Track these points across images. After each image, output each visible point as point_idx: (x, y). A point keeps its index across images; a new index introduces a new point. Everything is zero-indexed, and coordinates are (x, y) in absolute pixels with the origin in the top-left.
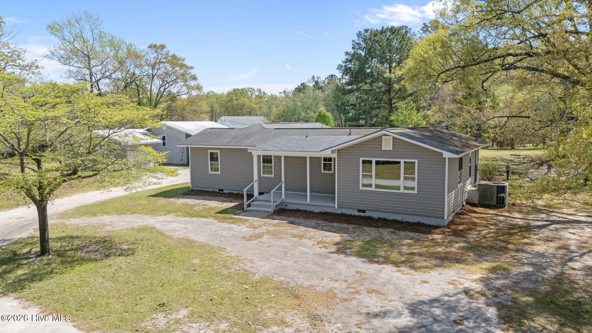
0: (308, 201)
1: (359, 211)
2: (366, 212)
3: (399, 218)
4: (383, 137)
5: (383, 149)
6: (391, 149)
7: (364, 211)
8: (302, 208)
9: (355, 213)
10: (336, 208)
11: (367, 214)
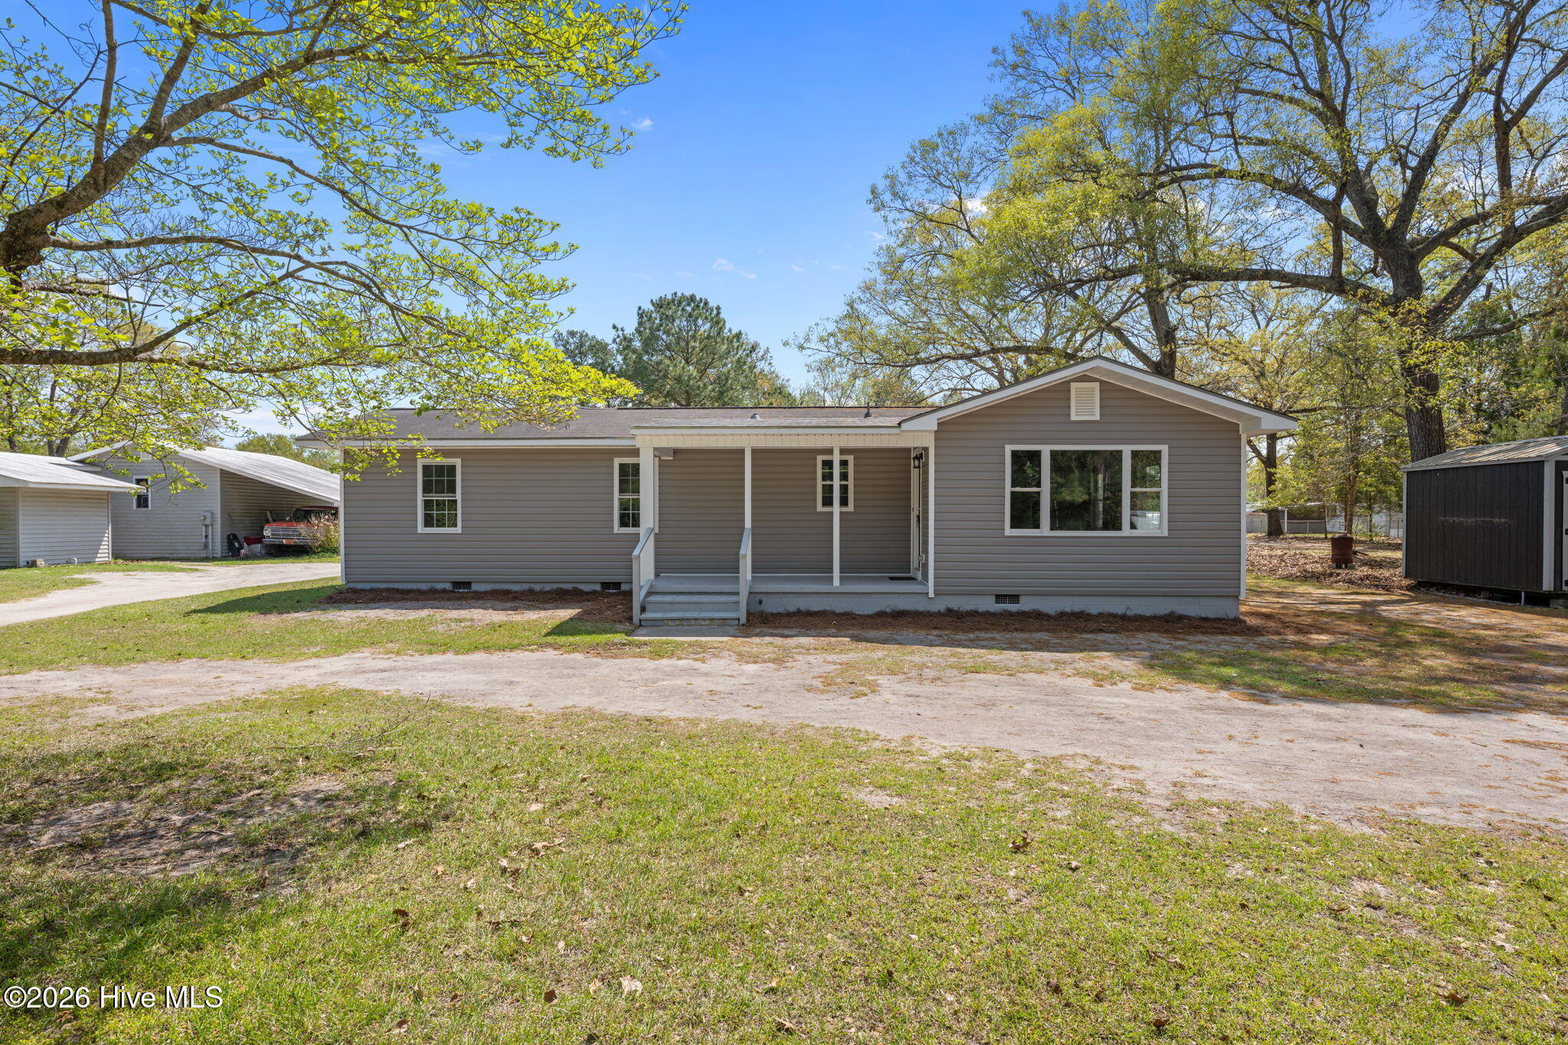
0: (836, 582)
1: (1000, 598)
2: (1022, 599)
3: (1116, 606)
4: (1073, 385)
5: (1073, 418)
6: (1097, 417)
7: (1015, 598)
8: (816, 605)
9: (988, 604)
10: (931, 595)
11: (1026, 605)
